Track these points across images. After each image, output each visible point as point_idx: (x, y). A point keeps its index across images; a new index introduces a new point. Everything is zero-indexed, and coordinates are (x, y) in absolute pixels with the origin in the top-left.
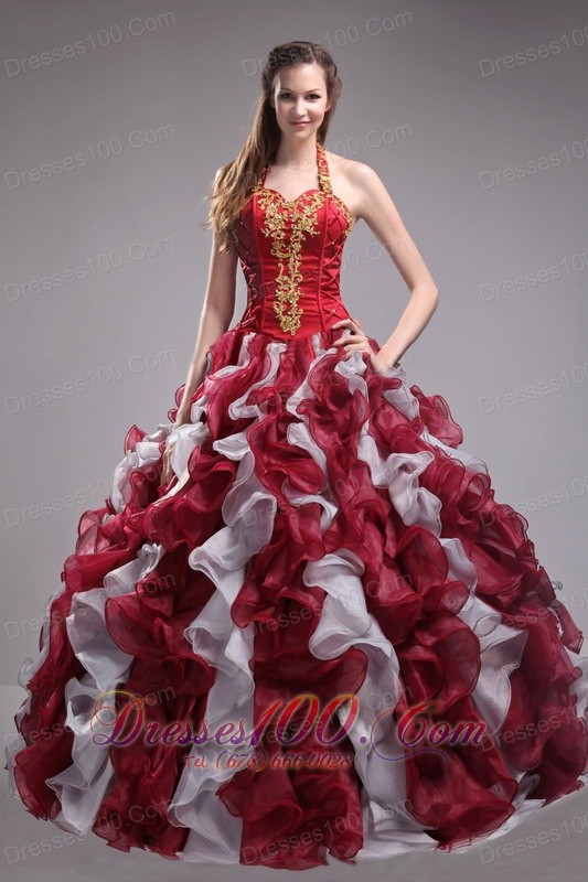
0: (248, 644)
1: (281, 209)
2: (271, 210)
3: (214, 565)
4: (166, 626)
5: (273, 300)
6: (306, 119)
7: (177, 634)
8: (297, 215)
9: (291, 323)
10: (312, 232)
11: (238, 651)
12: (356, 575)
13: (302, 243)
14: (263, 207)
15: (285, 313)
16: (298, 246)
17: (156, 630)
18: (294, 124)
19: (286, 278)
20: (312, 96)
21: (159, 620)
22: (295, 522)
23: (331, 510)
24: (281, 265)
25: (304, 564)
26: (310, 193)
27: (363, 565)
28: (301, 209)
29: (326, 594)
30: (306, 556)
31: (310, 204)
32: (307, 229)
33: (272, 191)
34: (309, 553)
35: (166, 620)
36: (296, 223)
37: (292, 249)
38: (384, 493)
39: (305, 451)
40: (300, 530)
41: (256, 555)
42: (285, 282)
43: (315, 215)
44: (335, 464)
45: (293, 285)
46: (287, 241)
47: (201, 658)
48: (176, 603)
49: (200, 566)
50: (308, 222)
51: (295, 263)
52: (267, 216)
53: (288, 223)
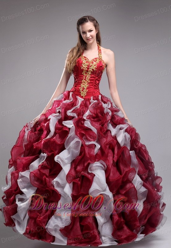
0: (71, 189)
1: (87, 62)
2: (84, 61)
3: (62, 161)
4: (47, 179)
5: (79, 87)
6: (91, 38)
7: (50, 182)
8: (91, 64)
9: (84, 94)
10: (95, 69)
11: (68, 190)
12: (104, 170)
13: (91, 72)
14: (82, 60)
15: (82, 90)
16: (90, 73)
17: (44, 179)
18: (88, 40)
19: (85, 81)
20: (90, 31)
21: (44, 177)
22: (87, 150)
23: (98, 146)
24: (84, 77)
25: (89, 164)
26: (96, 59)
27: (106, 166)
28: (93, 63)
29: (95, 175)
30: (89, 161)
31: (95, 62)
32: (94, 69)
33: (85, 57)
34: (91, 160)
35: (47, 177)
36: (91, 66)
37: (88, 73)
38: (115, 138)
39: (90, 129)
40: (88, 153)
41: (74, 160)
42: (84, 82)
43: (96, 65)
44: (100, 132)
45: (86, 83)
46: (87, 71)
47: (57, 190)
48: (50, 172)
49: (57, 161)
50: (94, 67)
51: (88, 77)
52: (83, 63)
53: (88, 66)
